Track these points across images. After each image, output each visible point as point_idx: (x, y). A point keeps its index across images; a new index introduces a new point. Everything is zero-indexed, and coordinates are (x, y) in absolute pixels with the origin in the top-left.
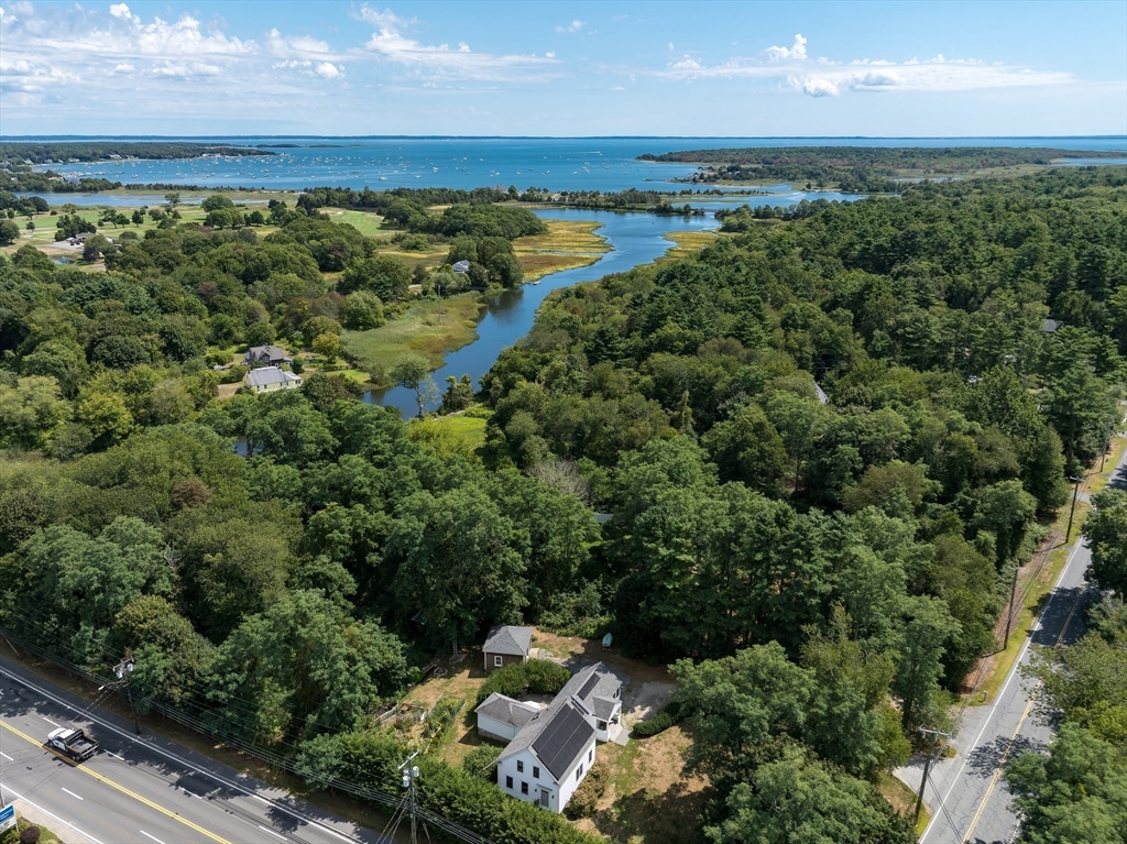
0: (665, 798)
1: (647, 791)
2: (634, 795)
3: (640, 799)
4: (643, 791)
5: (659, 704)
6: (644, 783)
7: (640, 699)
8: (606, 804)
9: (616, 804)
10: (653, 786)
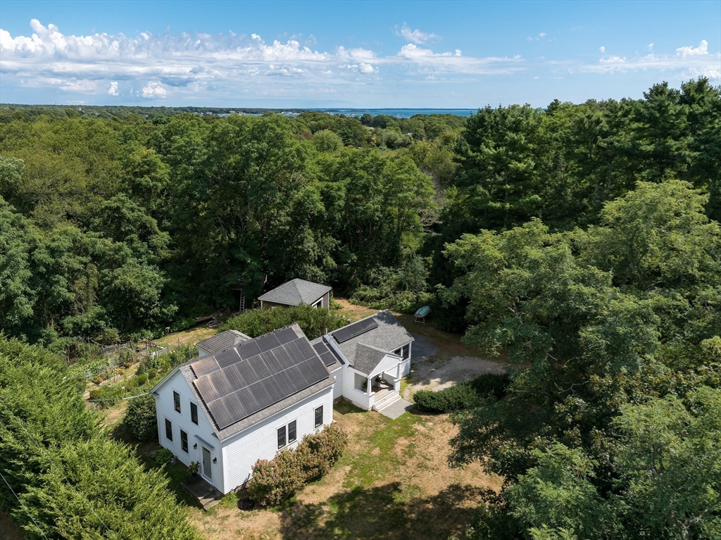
0: (430, 506)
1: (402, 487)
2: (376, 489)
3: (383, 499)
4: (395, 487)
5: (468, 379)
6: (401, 475)
7: (443, 371)
8: (313, 495)
9: (338, 500)
10: (415, 481)
